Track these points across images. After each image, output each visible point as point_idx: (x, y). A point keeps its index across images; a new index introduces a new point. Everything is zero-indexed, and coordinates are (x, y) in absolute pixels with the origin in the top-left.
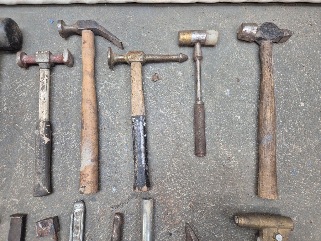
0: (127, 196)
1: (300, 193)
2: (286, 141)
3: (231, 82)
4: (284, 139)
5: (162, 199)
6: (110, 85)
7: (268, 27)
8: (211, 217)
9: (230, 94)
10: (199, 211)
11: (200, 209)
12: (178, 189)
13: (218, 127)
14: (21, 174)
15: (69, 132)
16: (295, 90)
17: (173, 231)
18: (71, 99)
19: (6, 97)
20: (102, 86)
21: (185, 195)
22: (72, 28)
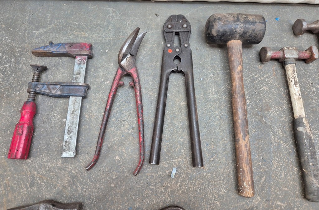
14: (281, 174)
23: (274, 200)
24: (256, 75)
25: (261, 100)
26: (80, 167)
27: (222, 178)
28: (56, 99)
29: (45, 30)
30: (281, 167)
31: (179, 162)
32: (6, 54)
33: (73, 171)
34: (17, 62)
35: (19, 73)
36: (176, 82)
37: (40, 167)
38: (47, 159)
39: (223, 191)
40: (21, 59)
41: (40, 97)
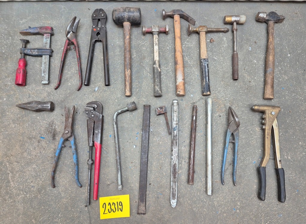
0: (198, 99)
1: (285, 98)
2: (280, 73)
3: (252, 43)
4: (278, 73)
5: (216, 100)
6: (188, 44)
7: (272, 14)
8: (240, 109)
9: (251, 50)
10: (234, 106)
11: (235, 105)
12: (224, 96)
13: (245, 66)
14: (146, 87)
15: (168, 68)
16: (286, 48)
17: (221, 115)
18: (168, 51)
19: (135, 50)
20: (184, 45)
21: (227, 99)
22: (169, 13)
23: (141, 98)
24: (140, 42)
25: (141, 55)
26: (52, 89)
27: (119, 90)
28: (36, 58)
29: (26, 20)
30: (147, 84)
31: (99, 85)
32: (6, 35)
33: (48, 91)
34: (13, 39)
35: (15, 45)
36: (99, 47)
37: (32, 89)
38: (35, 86)
39: (119, 96)
40: (15, 38)
41: (28, 58)
